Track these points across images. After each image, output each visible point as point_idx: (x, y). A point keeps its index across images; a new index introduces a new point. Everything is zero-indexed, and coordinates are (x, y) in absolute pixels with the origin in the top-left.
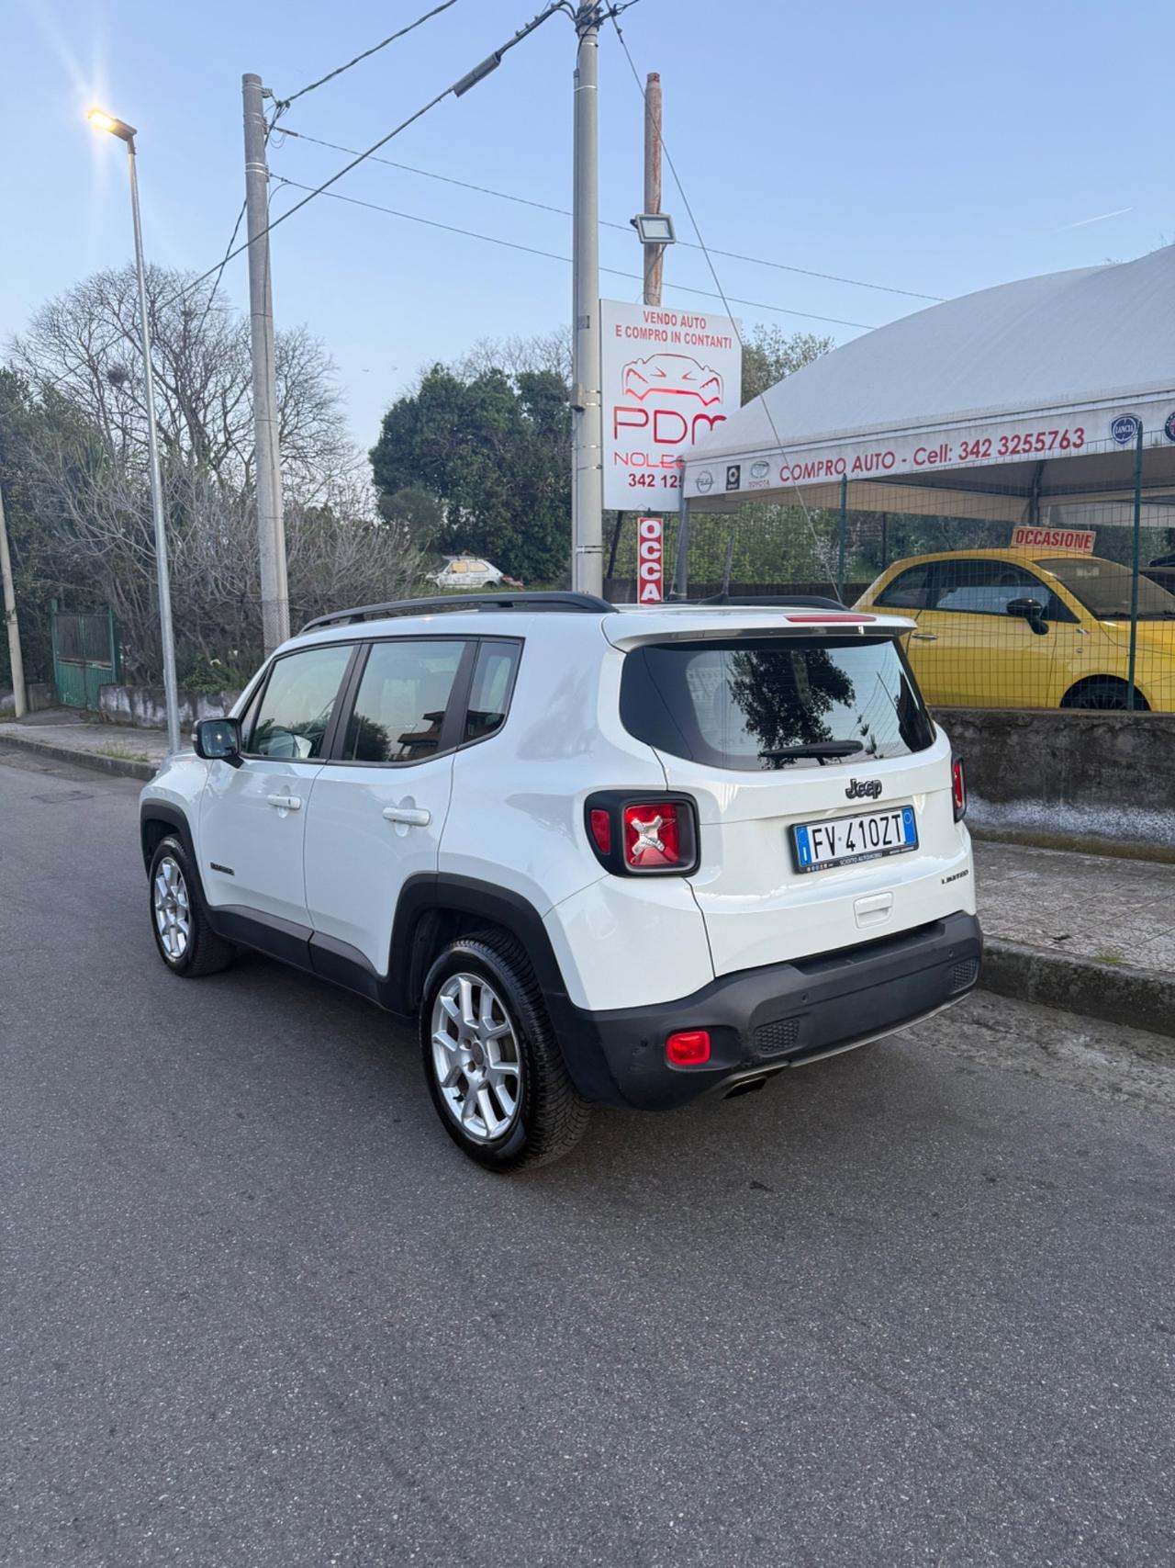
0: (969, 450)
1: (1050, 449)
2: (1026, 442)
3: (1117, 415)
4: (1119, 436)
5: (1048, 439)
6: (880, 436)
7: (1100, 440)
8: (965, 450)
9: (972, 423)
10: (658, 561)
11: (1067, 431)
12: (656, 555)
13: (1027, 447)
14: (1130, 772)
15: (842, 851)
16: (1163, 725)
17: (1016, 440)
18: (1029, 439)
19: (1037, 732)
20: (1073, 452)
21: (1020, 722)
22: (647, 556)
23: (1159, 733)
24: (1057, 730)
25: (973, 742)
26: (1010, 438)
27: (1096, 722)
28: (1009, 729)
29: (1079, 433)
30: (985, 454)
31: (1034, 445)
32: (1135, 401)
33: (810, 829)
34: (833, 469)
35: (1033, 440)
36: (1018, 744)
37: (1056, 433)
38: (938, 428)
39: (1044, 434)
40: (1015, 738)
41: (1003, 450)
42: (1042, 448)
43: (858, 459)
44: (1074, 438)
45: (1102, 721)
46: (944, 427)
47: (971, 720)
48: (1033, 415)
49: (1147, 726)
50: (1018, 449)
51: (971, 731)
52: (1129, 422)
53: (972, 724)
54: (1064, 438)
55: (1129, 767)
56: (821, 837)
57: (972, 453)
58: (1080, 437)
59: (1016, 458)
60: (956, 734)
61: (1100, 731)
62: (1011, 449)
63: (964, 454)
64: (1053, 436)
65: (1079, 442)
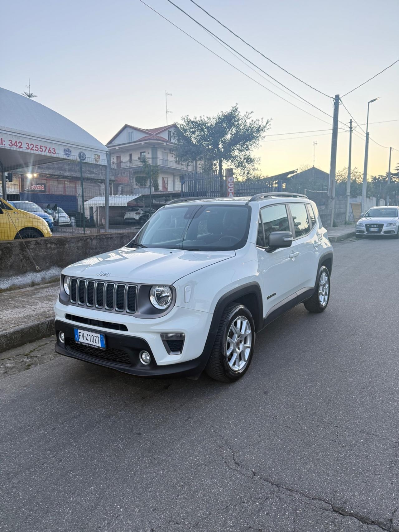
0: (13, 143)
1: (45, 152)
2: (36, 147)
3: (65, 148)
4: (67, 154)
5: (44, 149)
7: (60, 154)
8: (11, 143)
9: (13, 134)
11: (50, 148)
13: (37, 149)
16: (101, 237)
17: (32, 146)
18: (37, 146)
19: (73, 243)
20: (53, 155)
21: (68, 240)
24: (78, 241)
25: (54, 249)
26: (30, 145)
27: (88, 237)
28: (65, 243)
30: (20, 147)
31: (39, 149)
32: (69, 145)
35: (39, 147)
36: (68, 247)
39: (42, 146)
40: (67, 245)
41: (28, 147)
42: (42, 151)
44: (52, 151)
47: (53, 241)
48: (38, 139)
49: (98, 237)
50: (33, 149)
51: (53, 245)
52: (68, 151)
53: (54, 243)
54: (49, 150)
55: (96, 249)
57: (14, 145)
58: (54, 151)
59: (32, 152)
60: (49, 247)
61: (89, 240)
62: (30, 148)
63: (11, 145)
64: (45, 148)
65: (54, 152)
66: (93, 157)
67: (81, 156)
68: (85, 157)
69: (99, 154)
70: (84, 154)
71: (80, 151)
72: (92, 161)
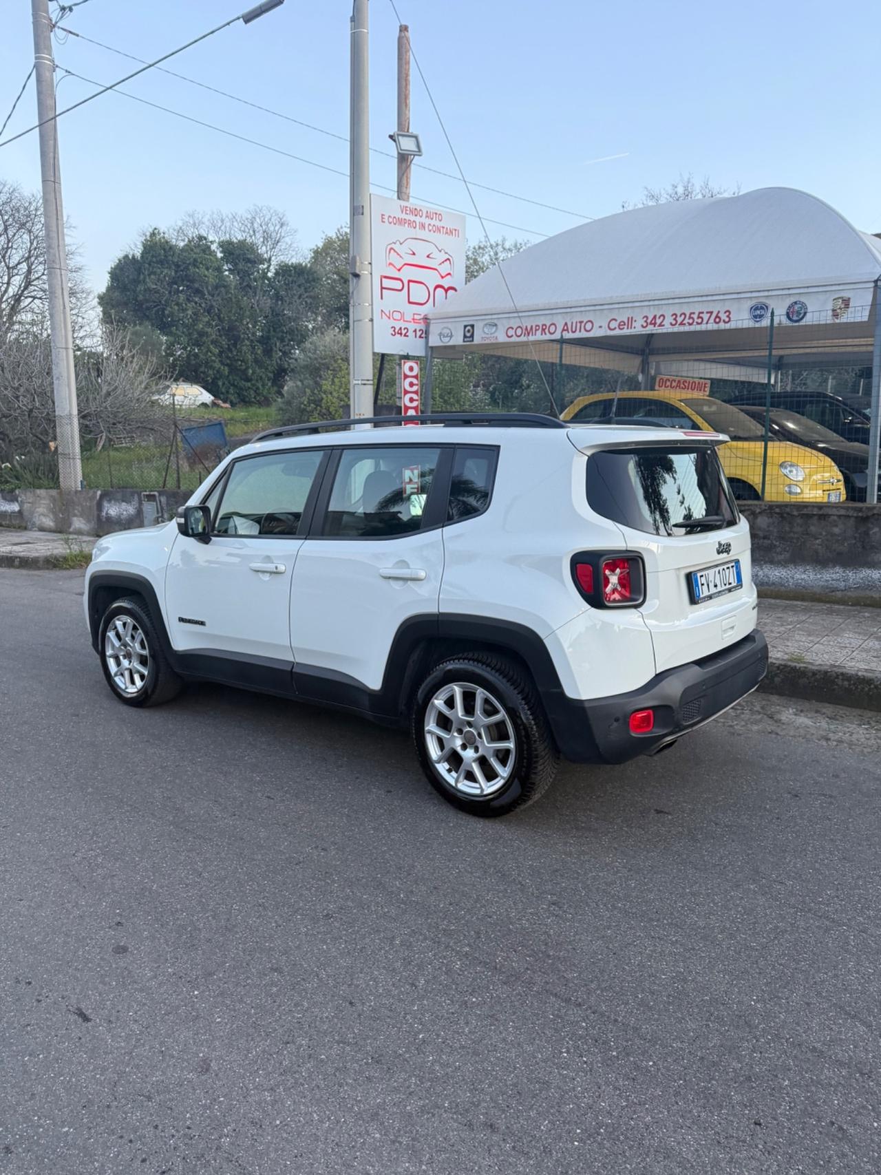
0: (649, 321)
1: (707, 323)
2: (690, 318)
3: (753, 302)
5: (705, 317)
6: (583, 309)
7: (742, 319)
8: (646, 321)
9: (651, 303)
10: (416, 392)
11: (719, 312)
12: (415, 388)
13: (691, 321)
14: (766, 541)
15: (713, 590)
16: (788, 510)
17: (683, 316)
18: (692, 316)
20: (722, 326)
22: (408, 388)
23: (785, 515)
26: (679, 315)
29: (727, 314)
30: (660, 325)
31: (696, 320)
32: (766, 294)
33: (699, 575)
34: (547, 331)
35: (695, 316)
37: (711, 313)
38: (626, 305)
39: (703, 313)
41: (674, 322)
42: (701, 323)
43: (566, 324)
44: (724, 317)
45: (747, 508)
46: (630, 305)
48: (696, 299)
49: (777, 510)
50: (685, 322)
52: (762, 308)
54: (717, 317)
55: (765, 538)
56: (703, 580)
57: (651, 324)
58: (728, 316)
59: (682, 329)
62: (679, 322)
63: (645, 325)
64: (709, 315)
65: (727, 319)
66: (830, 306)
67: (796, 312)
68: (805, 313)
69: (846, 295)
70: (804, 306)
71: (793, 300)
72: (826, 318)
